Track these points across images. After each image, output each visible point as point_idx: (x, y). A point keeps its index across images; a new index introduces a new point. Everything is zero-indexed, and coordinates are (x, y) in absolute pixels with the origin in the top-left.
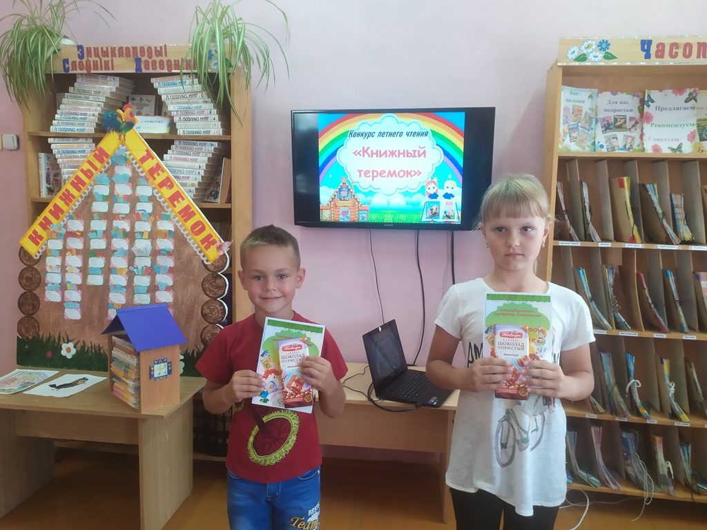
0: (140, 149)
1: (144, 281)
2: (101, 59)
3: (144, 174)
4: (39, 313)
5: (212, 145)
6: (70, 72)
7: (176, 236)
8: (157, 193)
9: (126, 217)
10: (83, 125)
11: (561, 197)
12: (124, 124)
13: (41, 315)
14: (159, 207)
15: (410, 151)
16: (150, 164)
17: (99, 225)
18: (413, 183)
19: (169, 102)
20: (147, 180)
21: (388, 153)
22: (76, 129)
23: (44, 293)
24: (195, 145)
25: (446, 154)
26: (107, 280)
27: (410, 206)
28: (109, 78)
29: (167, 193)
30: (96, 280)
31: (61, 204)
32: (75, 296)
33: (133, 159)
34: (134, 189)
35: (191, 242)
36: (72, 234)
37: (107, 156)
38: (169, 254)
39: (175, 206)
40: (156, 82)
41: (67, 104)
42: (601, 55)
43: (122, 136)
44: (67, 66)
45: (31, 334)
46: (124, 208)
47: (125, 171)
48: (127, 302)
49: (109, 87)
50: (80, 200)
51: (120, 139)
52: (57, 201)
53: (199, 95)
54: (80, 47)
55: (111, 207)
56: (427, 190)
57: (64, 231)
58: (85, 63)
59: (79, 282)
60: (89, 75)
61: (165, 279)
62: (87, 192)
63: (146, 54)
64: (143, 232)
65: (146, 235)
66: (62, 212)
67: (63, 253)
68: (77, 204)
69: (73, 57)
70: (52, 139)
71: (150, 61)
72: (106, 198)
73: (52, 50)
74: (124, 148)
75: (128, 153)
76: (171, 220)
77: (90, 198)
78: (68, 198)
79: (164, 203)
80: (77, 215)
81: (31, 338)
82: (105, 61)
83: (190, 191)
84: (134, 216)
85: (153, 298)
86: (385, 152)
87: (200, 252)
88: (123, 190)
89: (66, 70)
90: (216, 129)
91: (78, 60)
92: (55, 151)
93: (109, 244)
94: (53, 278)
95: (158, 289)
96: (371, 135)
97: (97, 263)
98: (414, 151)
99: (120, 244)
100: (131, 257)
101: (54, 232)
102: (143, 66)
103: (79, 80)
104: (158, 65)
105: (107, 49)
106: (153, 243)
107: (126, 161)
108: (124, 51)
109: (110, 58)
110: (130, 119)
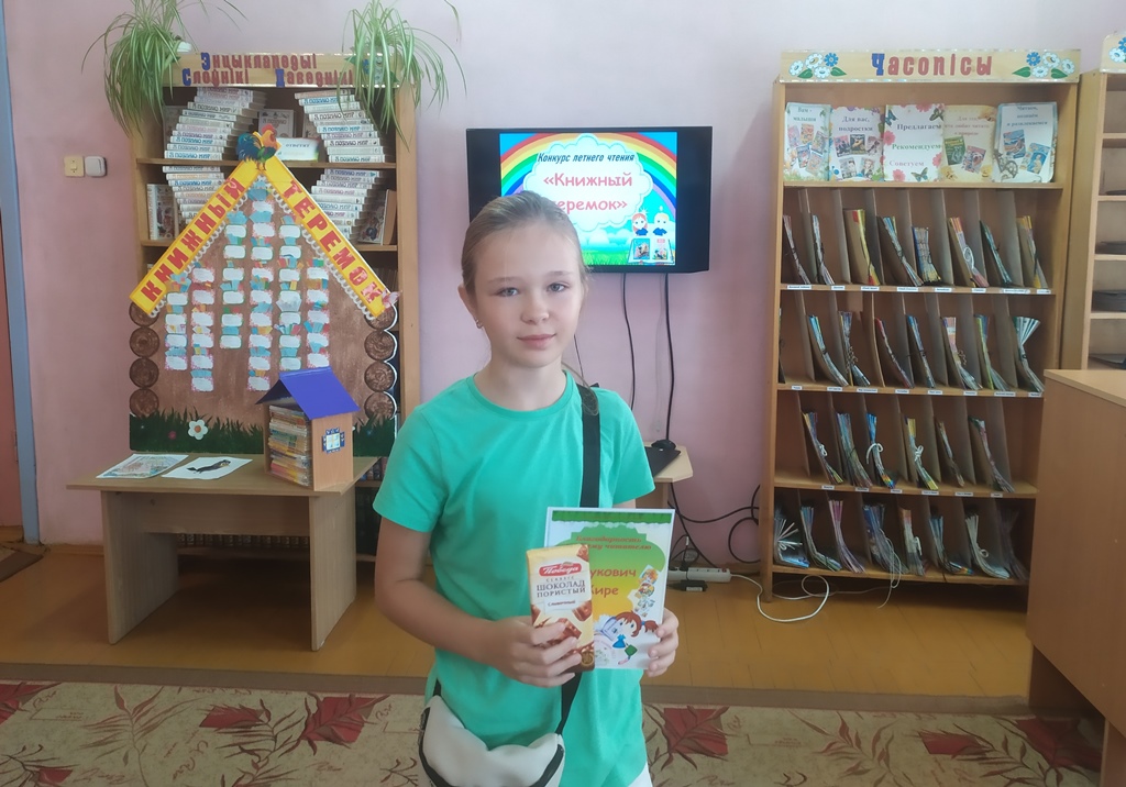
0: (283, 180)
1: (292, 342)
2: (231, 70)
3: (290, 211)
4: (158, 384)
5: (372, 175)
6: (193, 85)
7: (332, 286)
8: (306, 234)
9: (267, 264)
10: (208, 150)
11: (789, 232)
12: (263, 150)
13: (159, 388)
14: (309, 251)
15: (613, 178)
16: (295, 199)
17: (234, 275)
18: (618, 217)
19: (319, 122)
20: (294, 218)
21: (587, 181)
22: (198, 155)
23: (165, 360)
24: (351, 174)
25: (656, 181)
26: (245, 342)
27: (615, 245)
28: (240, 92)
29: (319, 234)
30: (232, 342)
31: (184, 249)
32: (206, 362)
33: (275, 193)
34: (277, 229)
35: (350, 293)
36: (201, 286)
37: (242, 189)
38: (323, 308)
39: (329, 250)
40: (301, 99)
41: (186, 125)
42: (828, 71)
43: (261, 165)
44: (187, 76)
45: (148, 410)
46: (264, 253)
47: (266, 207)
48: (272, 368)
49: (242, 104)
50: (209, 243)
52: (179, 244)
53: (356, 114)
54: (205, 55)
55: (249, 252)
56: (634, 224)
57: (188, 282)
58: (210, 75)
59: (210, 344)
60: (216, 88)
61: (319, 339)
62: (217, 233)
63: (290, 65)
64: (290, 283)
65: (294, 286)
66: (186, 258)
67: (188, 309)
68: (205, 248)
69: (196, 66)
70: (168, 168)
71: (295, 73)
72: (241, 242)
73: (170, 58)
74: (264, 179)
75: (269, 185)
76: (325, 267)
77: (222, 241)
78: (192, 241)
79: (315, 246)
80: (205, 262)
81: (147, 415)
82: (237, 72)
83: (346, 231)
84: (278, 263)
85: (304, 363)
86: (583, 180)
87: (362, 305)
88: (264, 230)
89: (187, 82)
90: (378, 156)
91: (202, 71)
92: (171, 183)
93: (247, 298)
94: (176, 340)
95: (310, 352)
96: (565, 158)
97: (234, 320)
98: (618, 178)
99: (262, 297)
100: (276, 313)
101: (176, 283)
102: (285, 79)
103: (200, 93)
104: (304, 78)
105: (240, 57)
106: (303, 296)
107: (267, 195)
108: (262, 61)
109: (243, 69)
110: (271, 144)
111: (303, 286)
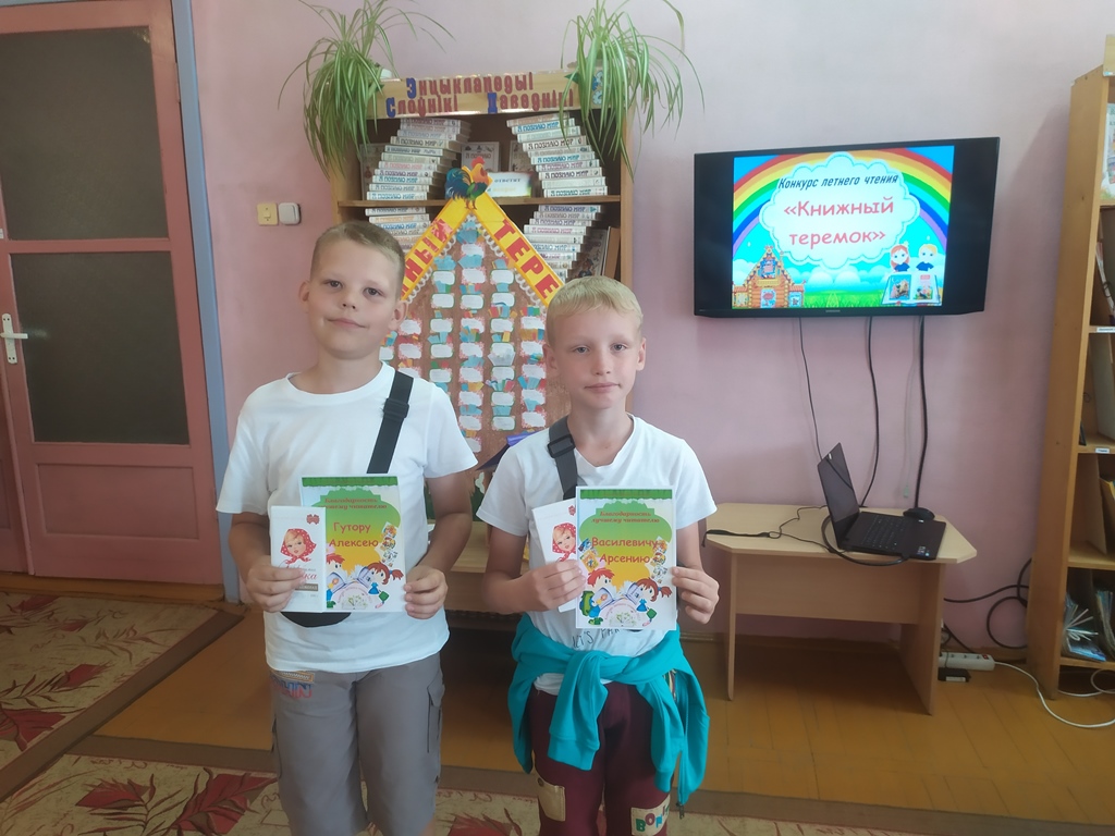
0: (495, 219)
1: (504, 399)
2: (439, 97)
3: (502, 254)
5: (592, 210)
6: (397, 116)
8: (520, 279)
9: (478, 314)
10: (413, 189)
12: (473, 186)
14: (523, 299)
16: (509, 239)
17: (442, 326)
19: (533, 152)
20: (507, 261)
22: (402, 195)
24: (568, 210)
25: (924, 205)
28: (446, 122)
29: (534, 278)
33: (486, 234)
34: (488, 275)
36: (407, 339)
39: (545, 296)
40: (514, 126)
41: (388, 162)
43: (471, 204)
44: (392, 108)
46: (474, 302)
48: (483, 427)
49: (449, 135)
50: (415, 292)
51: (467, 207)
53: (576, 141)
54: (410, 82)
55: (457, 301)
58: (417, 104)
60: (423, 120)
61: (535, 396)
62: (424, 281)
63: (504, 87)
64: (502, 334)
65: (507, 337)
68: (411, 297)
69: (401, 95)
70: (371, 210)
71: (508, 96)
72: (449, 289)
73: (373, 87)
74: (474, 219)
75: (479, 226)
76: (540, 316)
77: (429, 289)
79: (530, 292)
80: (412, 313)
82: (445, 99)
84: (489, 312)
88: (474, 276)
89: (391, 113)
90: (597, 186)
91: (407, 99)
93: (456, 351)
95: (525, 410)
97: (443, 375)
99: (472, 350)
100: (487, 368)
102: (498, 104)
103: (403, 126)
104: (519, 102)
105: (448, 81)
106: (517, 348)
107: (477, 236)
108: (473, 85)
109: (452, 96)
110: (481, 179)
111: (517, 337)
